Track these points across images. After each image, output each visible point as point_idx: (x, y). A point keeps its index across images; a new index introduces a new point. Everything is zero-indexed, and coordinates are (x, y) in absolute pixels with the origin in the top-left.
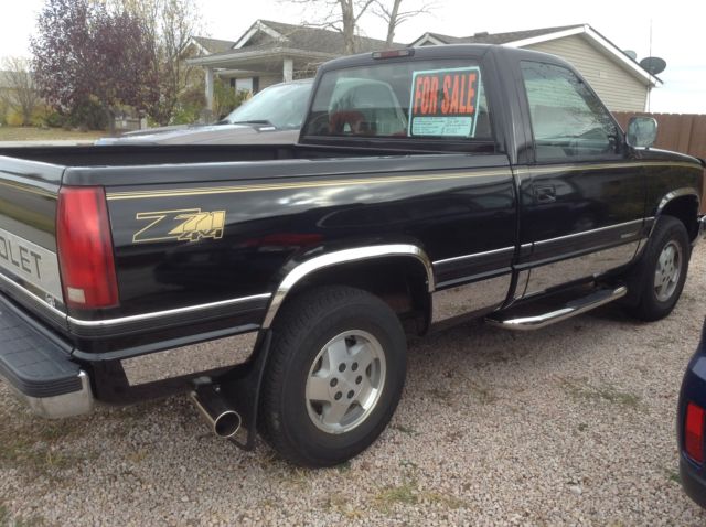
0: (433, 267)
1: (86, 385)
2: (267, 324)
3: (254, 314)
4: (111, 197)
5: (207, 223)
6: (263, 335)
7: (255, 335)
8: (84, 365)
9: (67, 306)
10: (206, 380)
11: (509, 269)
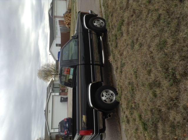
0: (93, 82)
1: (102, 133)
2: (98, 110)
3: (96, 111)
4: (80, 129)
5: (84, 117)
6: (99, 110)
7: (99, 112)
8: (99, 134)
9: (92, 135)
10: (104, 117)
11: (94, 66)
